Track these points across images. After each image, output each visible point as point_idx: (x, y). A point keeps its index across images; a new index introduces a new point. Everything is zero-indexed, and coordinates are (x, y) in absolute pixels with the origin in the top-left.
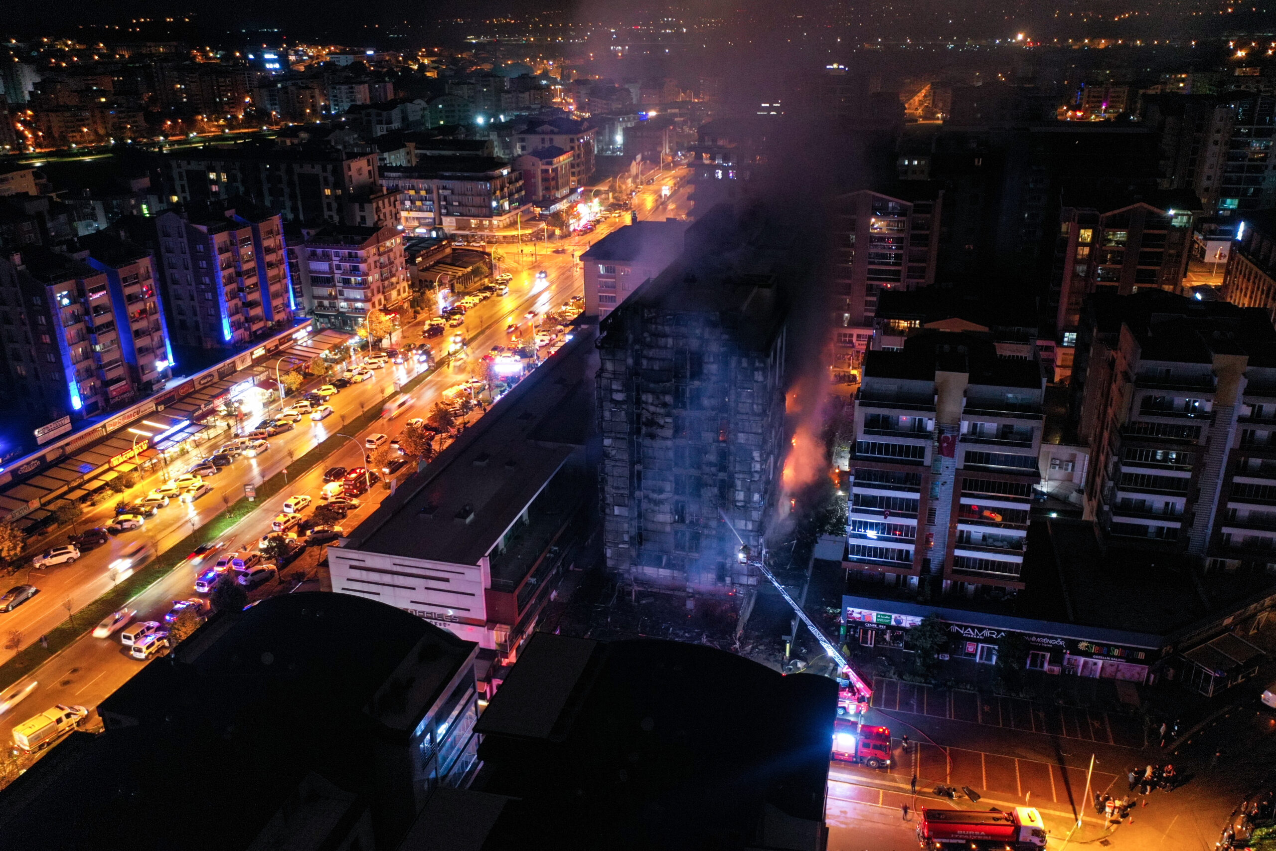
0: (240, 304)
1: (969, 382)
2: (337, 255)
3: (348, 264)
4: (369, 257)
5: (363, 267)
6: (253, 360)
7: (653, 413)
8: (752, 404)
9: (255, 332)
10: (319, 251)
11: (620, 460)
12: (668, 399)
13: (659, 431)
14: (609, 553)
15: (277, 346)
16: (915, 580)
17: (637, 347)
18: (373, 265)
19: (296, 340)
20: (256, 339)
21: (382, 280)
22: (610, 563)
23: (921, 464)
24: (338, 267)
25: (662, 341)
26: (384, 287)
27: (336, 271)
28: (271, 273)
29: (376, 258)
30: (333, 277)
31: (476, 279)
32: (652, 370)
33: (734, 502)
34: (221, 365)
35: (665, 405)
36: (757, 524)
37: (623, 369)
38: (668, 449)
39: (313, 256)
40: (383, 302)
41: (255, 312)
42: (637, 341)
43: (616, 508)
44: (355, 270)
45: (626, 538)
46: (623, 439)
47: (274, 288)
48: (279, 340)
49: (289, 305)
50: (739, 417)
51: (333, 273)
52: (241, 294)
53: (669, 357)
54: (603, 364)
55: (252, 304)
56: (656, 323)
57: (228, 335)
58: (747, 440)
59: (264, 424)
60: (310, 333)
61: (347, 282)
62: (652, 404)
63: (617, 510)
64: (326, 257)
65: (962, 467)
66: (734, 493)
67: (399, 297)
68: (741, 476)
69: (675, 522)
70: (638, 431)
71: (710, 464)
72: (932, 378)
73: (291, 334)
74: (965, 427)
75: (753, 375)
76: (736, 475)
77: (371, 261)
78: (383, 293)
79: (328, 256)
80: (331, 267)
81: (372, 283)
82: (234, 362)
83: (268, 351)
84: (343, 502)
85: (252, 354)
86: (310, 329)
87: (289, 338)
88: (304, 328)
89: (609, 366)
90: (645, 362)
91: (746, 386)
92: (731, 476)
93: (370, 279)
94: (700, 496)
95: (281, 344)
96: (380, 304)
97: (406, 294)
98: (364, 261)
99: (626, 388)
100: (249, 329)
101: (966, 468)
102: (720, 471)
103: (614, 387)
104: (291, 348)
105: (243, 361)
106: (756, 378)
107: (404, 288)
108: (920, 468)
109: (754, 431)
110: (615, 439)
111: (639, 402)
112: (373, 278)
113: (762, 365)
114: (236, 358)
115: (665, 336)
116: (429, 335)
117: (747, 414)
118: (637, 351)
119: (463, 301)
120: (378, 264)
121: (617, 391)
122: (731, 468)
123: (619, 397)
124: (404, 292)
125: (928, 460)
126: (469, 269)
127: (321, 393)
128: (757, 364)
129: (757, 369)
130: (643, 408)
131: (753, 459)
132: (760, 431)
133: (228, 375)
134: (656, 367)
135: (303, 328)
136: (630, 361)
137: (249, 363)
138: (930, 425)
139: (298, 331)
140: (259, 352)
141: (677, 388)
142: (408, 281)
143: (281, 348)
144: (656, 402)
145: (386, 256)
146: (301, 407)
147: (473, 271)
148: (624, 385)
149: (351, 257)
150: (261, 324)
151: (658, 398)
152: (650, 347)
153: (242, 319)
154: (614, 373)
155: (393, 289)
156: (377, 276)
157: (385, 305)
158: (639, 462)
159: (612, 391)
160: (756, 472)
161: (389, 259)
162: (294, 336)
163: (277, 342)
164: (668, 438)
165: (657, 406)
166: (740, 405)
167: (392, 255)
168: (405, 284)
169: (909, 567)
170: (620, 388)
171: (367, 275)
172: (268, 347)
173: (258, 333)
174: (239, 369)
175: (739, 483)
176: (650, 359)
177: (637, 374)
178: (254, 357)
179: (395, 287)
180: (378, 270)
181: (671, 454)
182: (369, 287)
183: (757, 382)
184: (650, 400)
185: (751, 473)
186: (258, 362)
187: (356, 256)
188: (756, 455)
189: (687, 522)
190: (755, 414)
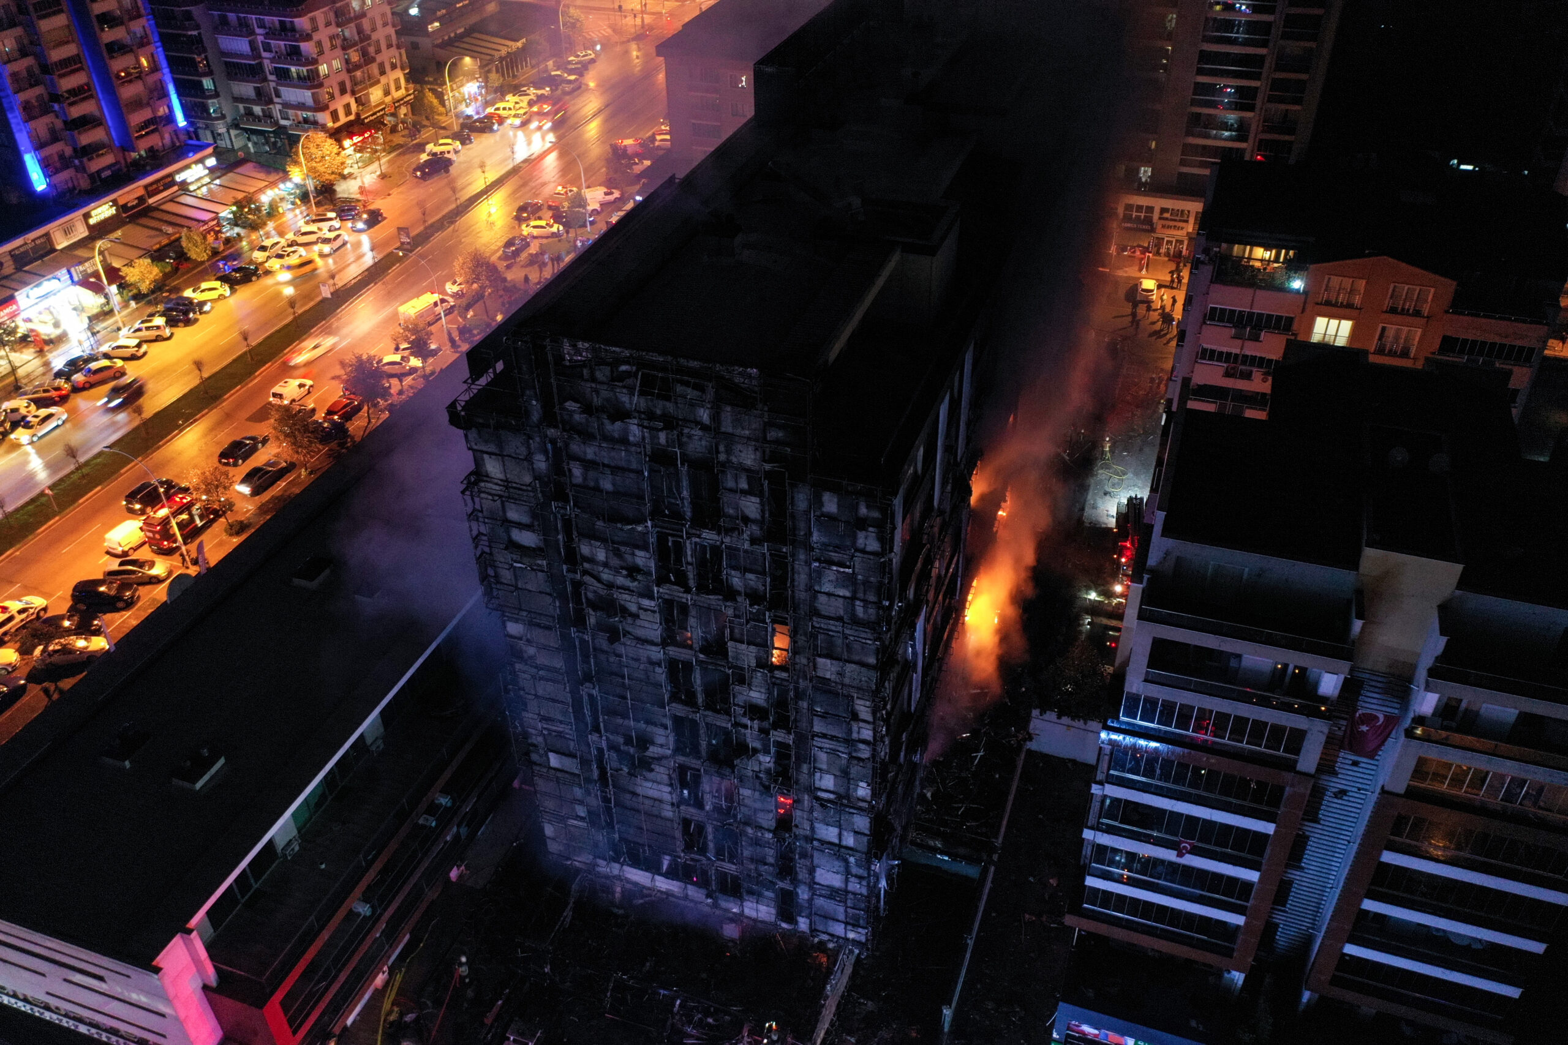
0: (59, 124)
1: (1459, 586)
2: (262, 25)
3: (282, 43)
4: (315, 29)
5: (306, 47)
6: (89, 227)
7: (610, 586)
8: (853, 598)
9: (99, 172)
10: (232, 16)
11: (548, 669)
12: (642, 558)
13: (627, 625)
14: (549, 830)
15: (141, 200)
16: (1238, 977)
17: (551, 432)
18: (327, 45)
19: (184, 185)
20: (98, 189)
21: (349, 71)
22: (553, 847)
23: (1291, 766)
24: (267, 48)
25: (615, 428)
26: (355, 83)
27: (265, 54)
28: (119, 65)
29: (334, 30)
30: (261, 65)
31: (534, 62)
32: (597, 489)
33: (812, 790)
34: (17, 242)
35: (633, 571)
36: (865, 839)
37: (527, 479)
38: (651, 663)
39: (223, 28)
40: (354, 107)
41: (95, 135)
42: (549, 418)
43: (551, 755)
44: (294, 54)
45: (581, 811)
46: (548, 628)
47: (128, 92)
48: (146, 187)
49: (170, 119)
50: (817, 622)
51: (260, 57)
52: (56, 107)
53: (634, 466)
54: (478, 463)
55: (86, 122)
56: (593, 379)
57: (39, 182)
58: (840, 674)
59: (74, 365)
60: (212, 170)
61: (283, 75)
62: (606, 565)
63: (554, 760)
64: (244, 29)
65: (1401, 789)
66: (811, 774)
67: (388, 99)
68: (827, 744)
69: (682, 801)
70: (580, 621)
71: (753, 710)
72: (1352, 562)
73: (171, 175)
74: (1427, 703)
75: (855, 538)
76: (818, 742)
77: (323, 35)
78: (353, 93)
79: (247, 26)
80: (253, 45)
81: (327, 76)
82: (47, 235)
83: (123, 208)
84: (133, 572)
85: (87, 216)
86: (212, 162)
87: (169, 182)
88: (201, 161)
89: (493, 467)
90: (577, 472)
91: (835, 556)
92: (804, 739)
93: (323, 69)
94: (732, 767)
95: (151, 194)
96: (348, 112)
97: (402, 92)
98: (308, 37)
99: (539, 521)
100: (82, 169)
101: (1411, 793)
102: (775, 726)
103: (513, 515)
104: (172, 200)
105: (67, 232)
106: (861, 542)
107: (397, 81)
108: (1288, 776)
109: (856, 658)
110: (531, 624)
111: (572, 558)
112: (330, 66)
113: (876, 514)
114: (54, 228)
115: (620, 414)
116: (423, 173)
117: (839, 619)
118: (553, 442)
119: (501, 105)
120: (339, 42)
121: (521, 526)
122: (804, 724)
123: (528, 539)
124: (398, 88)
125: (1309, 759)
126: (519, 44)
127: (197, 297)
128: (863, 510)
129: (862, 524)
130: (585, 572)
131: (855, 717)
132: (872, 660)
133: (36, 260)
134: (607, 485)
135: (196, 162)
136: (541, 463)
137: (82, 232)
138: (1329, 684)
139: (188, 167)
140: (102, 211)
141: (662, 539)
142: (403, 69)
143: (151, 201)
144: (615, 562)
145: (352, 25)
146: (148, 328)
147: (524, 48)
148: (534, 515)
149: (286, 31)
150: (108, 159)
151: (618, 554)
152: (587, 436)
153: (68, 151)
154: (506, 483)
155: (372, 85)
156: (336, 64)
157: (358, 115)
158: (588, 678)
159: (507, 523)
160: (864, 742)
161: (360, 31)
162: (179, 178)
163: (141, 192)
164: (652, 643)
165: (617, 571)
166: (823, 599)
167: (366, 24)
168: (399, 74)
169: (1228, 953)
170: (525, 519)
171: (315, 62)
172: (121, 202)
173: (104, 175)
174: (59, 247)
175: (823, 757)
176: (589, 465)
177: (561, 495)
178: (92, 221)
179: (378, 82)
180: (338, 52)
181: (661, 674)
182: (321, 85)
183: (863, 551)
184: (601, 555)
185: (850, 742)
186: (100, 230)
187: (293, 29)
188: (863, 708)
189: (708, 808)
190: (855, 621)
